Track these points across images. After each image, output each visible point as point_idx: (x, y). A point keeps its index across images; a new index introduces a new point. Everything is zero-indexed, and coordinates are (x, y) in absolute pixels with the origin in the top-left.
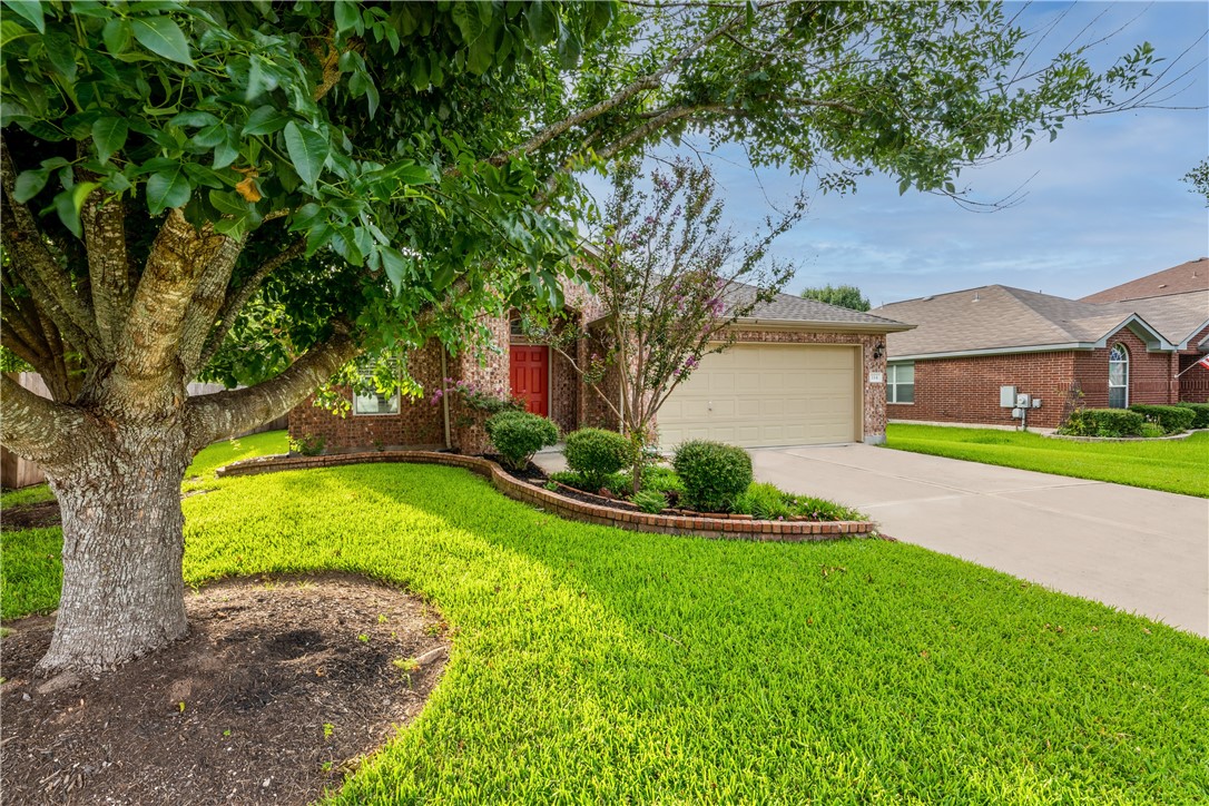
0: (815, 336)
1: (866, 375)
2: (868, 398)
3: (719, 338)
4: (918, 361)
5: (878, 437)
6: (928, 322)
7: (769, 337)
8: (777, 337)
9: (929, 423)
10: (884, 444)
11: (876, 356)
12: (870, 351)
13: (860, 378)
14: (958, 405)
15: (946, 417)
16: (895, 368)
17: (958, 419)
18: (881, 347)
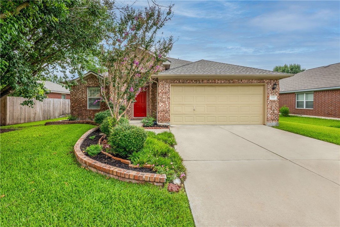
0: (241, 81)
1: (268, 97)
2: (269, 107)
3: (196, 83)
4: (315, 91)
5: (274, 123)
6: (324, 75)
7: (219, 82)
8: (223, 82)
9: (320, 117)
10: (277, 127)
11: (273, 89)
12: (270, 86)
13: (265, 98)
14: (335, 110)
15: (329, 115)
16: (305, 94)
17: (335, 116)
18: (275, 84)
